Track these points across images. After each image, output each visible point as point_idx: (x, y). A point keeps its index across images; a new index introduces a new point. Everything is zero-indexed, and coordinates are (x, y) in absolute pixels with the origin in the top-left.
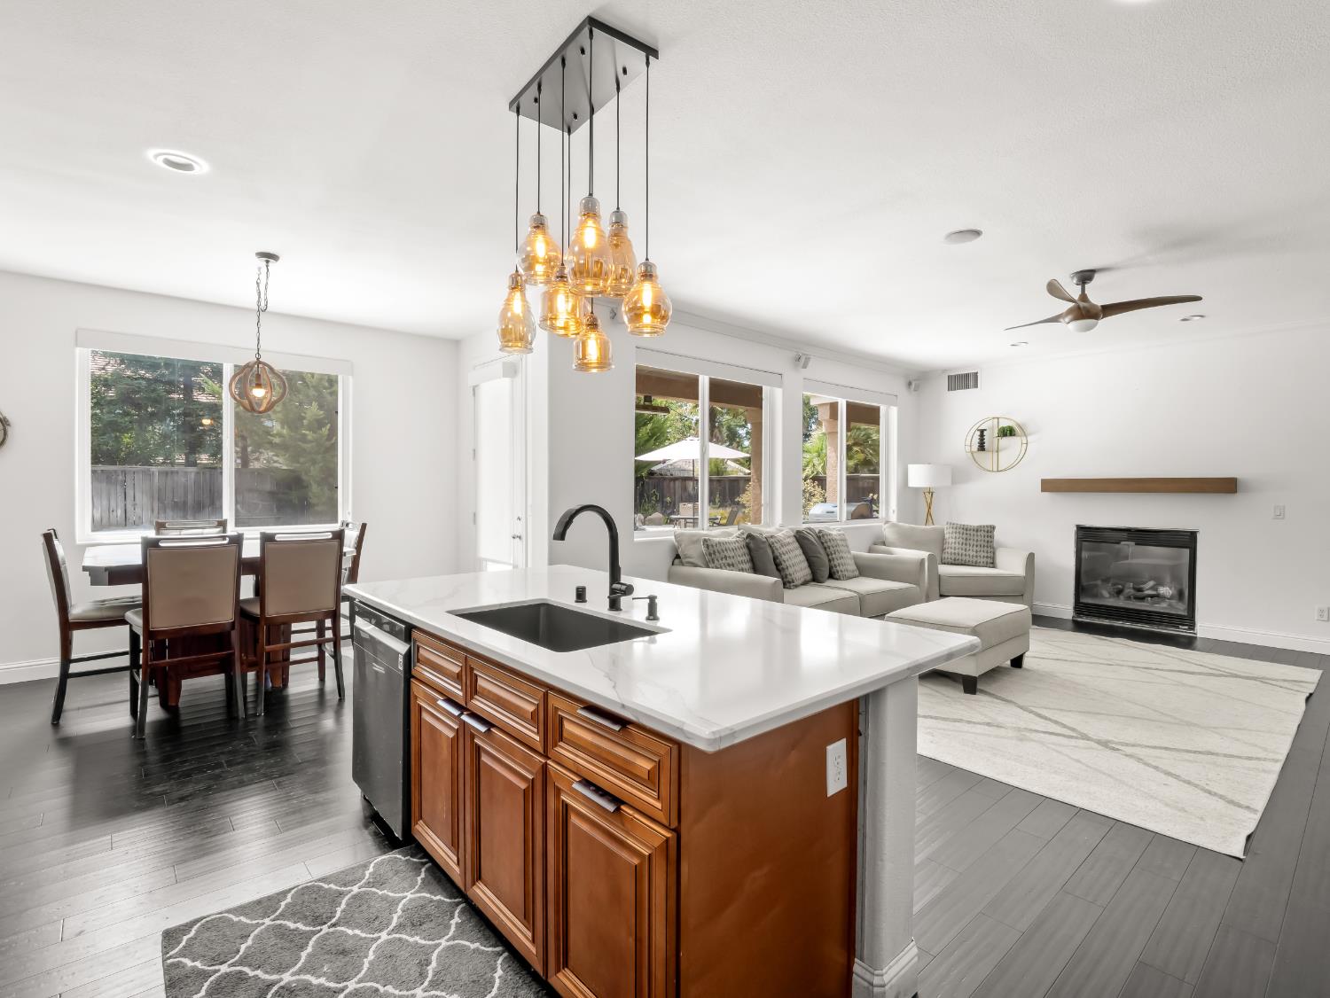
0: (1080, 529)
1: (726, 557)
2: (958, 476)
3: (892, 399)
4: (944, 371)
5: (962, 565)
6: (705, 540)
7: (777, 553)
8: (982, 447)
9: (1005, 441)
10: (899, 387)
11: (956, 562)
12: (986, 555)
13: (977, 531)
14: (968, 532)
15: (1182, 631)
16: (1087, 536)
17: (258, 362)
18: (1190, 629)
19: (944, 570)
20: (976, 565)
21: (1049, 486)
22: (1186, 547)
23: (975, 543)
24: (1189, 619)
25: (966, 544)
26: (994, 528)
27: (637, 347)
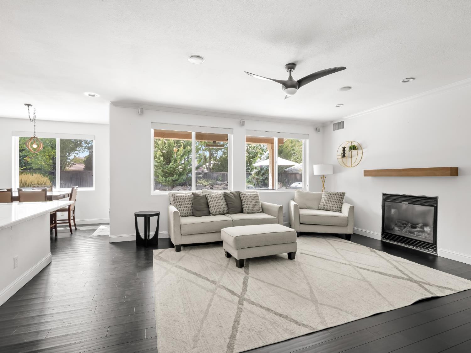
0: (384, 195)
1: (179, 202)
2: (336, 170)
3: (306, 136)
4: (332, 122)
5: (327, 210)
6: (173, 195)
7: (208, 201)
8: (344, 156)
9: (354, 152)
10: (310, 131)
11: (324, 209)
12: (337, 206)
13: (335, 195)
14: (331, 195)
15: (430, 252)
16: (387, 198)
17: (35, 137)
18: (434, 251)
19: (303, 212)
20: (332, 211)
21: (367, 173)
22: (432, 206)
23: (333, 200)
24: (434, 245)
25: (329, 201)
26: (344, 194)
27: (152, 123)
